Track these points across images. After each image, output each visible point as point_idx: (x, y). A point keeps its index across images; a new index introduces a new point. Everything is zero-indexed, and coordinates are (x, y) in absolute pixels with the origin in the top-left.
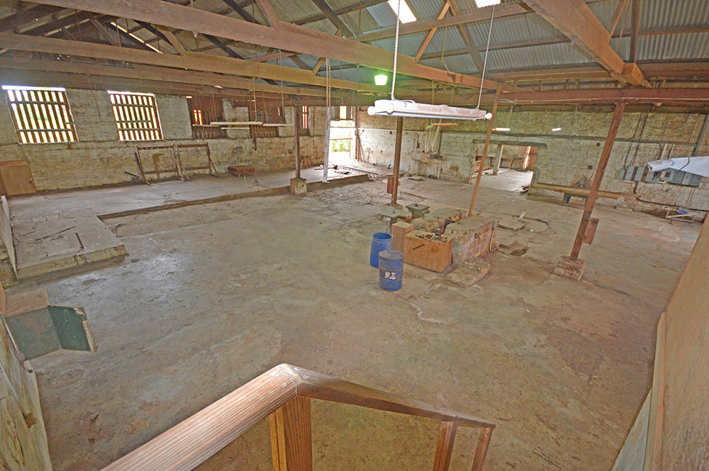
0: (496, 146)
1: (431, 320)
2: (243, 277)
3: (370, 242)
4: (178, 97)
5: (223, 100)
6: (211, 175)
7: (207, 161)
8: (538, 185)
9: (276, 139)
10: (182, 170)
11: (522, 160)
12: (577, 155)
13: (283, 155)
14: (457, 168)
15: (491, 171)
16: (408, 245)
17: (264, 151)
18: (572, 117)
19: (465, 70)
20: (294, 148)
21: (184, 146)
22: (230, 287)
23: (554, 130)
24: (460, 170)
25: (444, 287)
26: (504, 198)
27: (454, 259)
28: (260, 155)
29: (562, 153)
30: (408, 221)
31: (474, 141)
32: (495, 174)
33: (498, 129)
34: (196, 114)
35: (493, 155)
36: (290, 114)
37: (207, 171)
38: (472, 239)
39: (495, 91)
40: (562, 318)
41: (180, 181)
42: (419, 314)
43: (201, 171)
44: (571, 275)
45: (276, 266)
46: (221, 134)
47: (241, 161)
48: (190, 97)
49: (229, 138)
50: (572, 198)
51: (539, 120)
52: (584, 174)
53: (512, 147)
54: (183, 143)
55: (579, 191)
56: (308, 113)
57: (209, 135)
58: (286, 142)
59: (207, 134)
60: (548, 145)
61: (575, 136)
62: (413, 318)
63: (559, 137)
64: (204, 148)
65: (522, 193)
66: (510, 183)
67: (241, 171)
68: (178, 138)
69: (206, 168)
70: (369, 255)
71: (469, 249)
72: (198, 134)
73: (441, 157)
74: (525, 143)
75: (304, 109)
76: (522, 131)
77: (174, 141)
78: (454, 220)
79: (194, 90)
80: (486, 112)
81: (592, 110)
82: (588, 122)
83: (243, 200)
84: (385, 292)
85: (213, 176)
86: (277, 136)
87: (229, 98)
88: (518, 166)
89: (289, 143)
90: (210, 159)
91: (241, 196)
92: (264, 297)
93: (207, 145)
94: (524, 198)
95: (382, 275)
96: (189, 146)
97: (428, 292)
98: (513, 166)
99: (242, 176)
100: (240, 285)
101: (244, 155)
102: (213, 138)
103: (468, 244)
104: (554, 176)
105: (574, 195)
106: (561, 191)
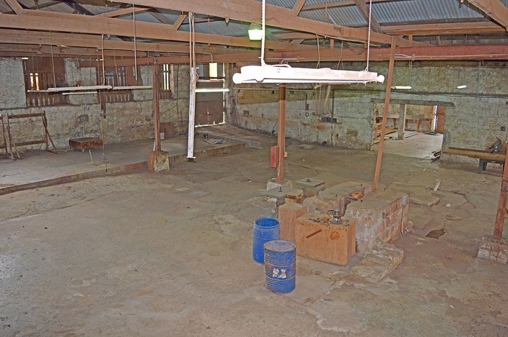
0: (398, 106)
1: (335, 329)
2: (86, 283)
3: (253, 231)
4: (12, 59)
5: (66, 60)
6: (47, 150)
7: (43, 133)
8: (451, 151)
9: (131, 104)
10: (11, 146)
11: (430, 120)
12: (488, 115)
13: (139, 123)
14: (356, 133)
15: (395, 135)
16: (300, 232)
17: (115, 118)
18: (476, 72)
19: (354, 23)
20: (153, 115)
21: (16, 117)
22: (69, 297)
23: (459, 87)
24: (359, 134)
25: (348, 284)
26: (414, 167)
27: (359, 247)
28: (110, 124)
29: (472, 112)
30: (299, 201)
31: (372, 101)
32: (400, 138)
33: (398, 87)
34: (32, 78)
35: (397, 116)
36: (148, 75)
37: (43, 146)
38: (380, 220)
39: (390, 46)
40: (491, 313)
41: (8, 161)
42: (318, 322)
43: (35, 147)
44: (497, 257)
45: (129, 267)
46: (62, 100)
47: (86, 132)
48: (27, 58)
49: (72, 105)
50: (489, 164)
51: (442, 76)
52: (498, 136)
53: (417, 107)
54: (15, 113)
55: (495, 156)
56: (170, 72)
57: (46, 102)
58: (143, 106)
59: (44, 100)
60: (455, 103)
61: (482, 94)
62: (312, 329)
63: (466, 94)
64: (40, 118)
65: (433, 160)
66: (418, 148)
67: (86, 145)
68: (9, 106)
69: (42, 142)
70: (252, 247)
71: (376, 233)
72: (34, 101)
73: (335, 119)
74: (430, 102)
75: (166, 67)
76: (426, 89)
77: (4, 111)
78: (356, 197)
79: (31, 50)
80: (376, 73)
81: (496, 66)
82: (494, 78)
83: (87, 181)
84: (274, 295)
85: (50, 151)
86: (132, 100)
87: (73, 57)
88: (425, 129)
89: (146, 109)
90: (47, 131)
91: (85, 177)
92: (113, 310)
93: (44, 114)
94: (436, 166)
95: (270, 274)
96: (22, 116)
97: (329, 293)
98: (420, 129)
99: (87, 150)
100: (82, 295)
101: (90, 125)
102: (51, 105)
103: (374, 227)
104: (467, 140)
105: (490, 161)
106: (475, 157)
